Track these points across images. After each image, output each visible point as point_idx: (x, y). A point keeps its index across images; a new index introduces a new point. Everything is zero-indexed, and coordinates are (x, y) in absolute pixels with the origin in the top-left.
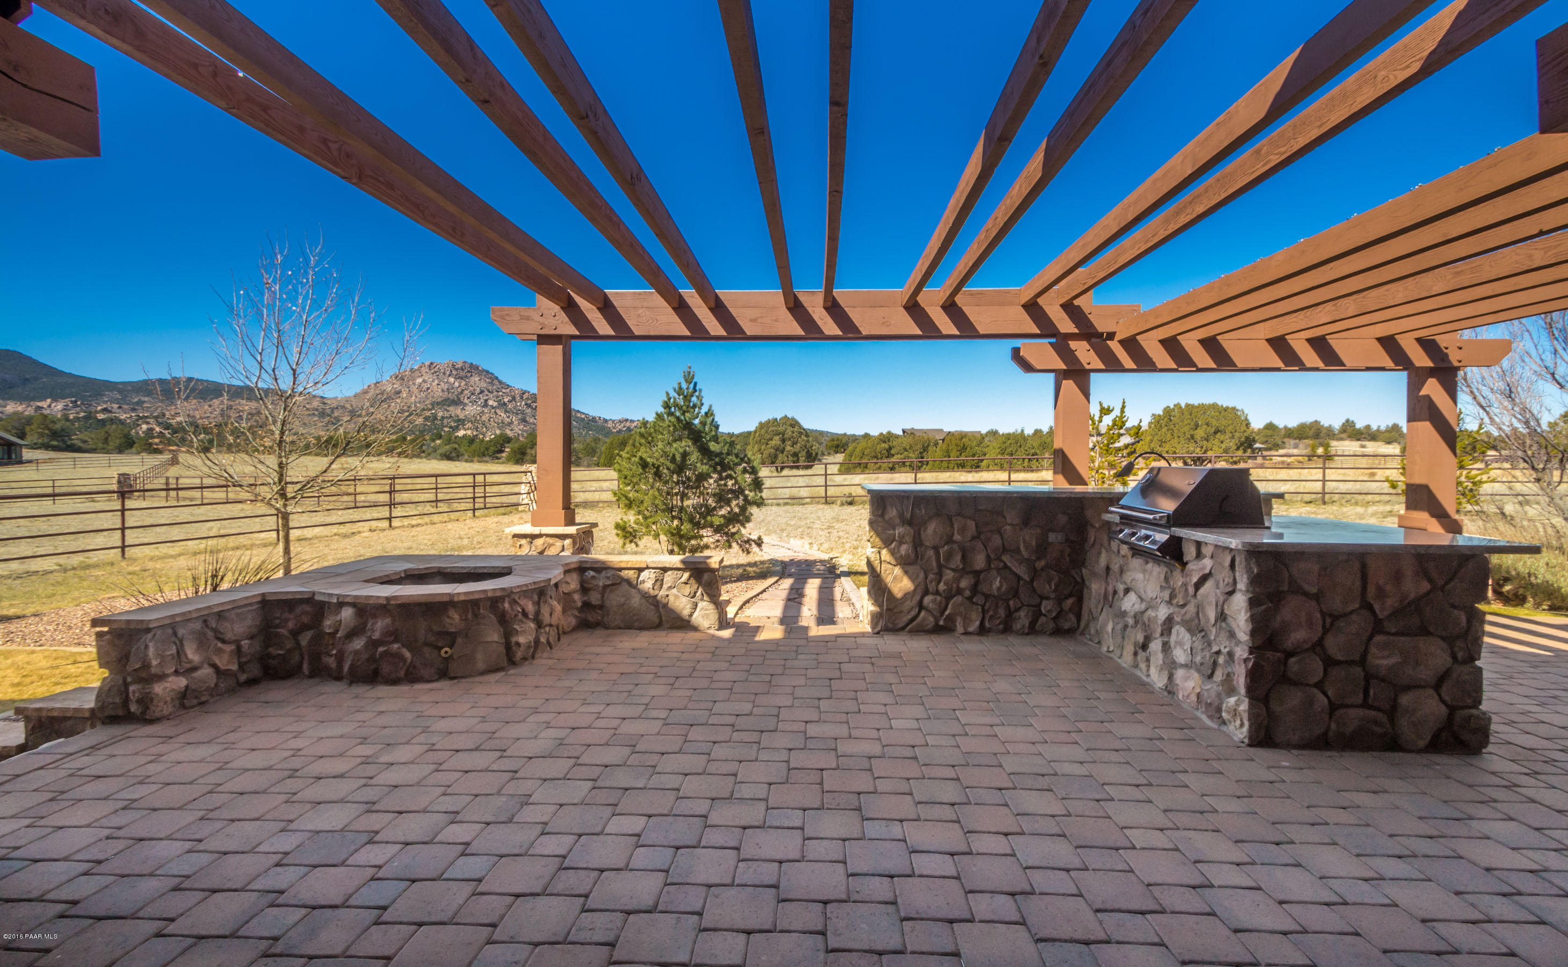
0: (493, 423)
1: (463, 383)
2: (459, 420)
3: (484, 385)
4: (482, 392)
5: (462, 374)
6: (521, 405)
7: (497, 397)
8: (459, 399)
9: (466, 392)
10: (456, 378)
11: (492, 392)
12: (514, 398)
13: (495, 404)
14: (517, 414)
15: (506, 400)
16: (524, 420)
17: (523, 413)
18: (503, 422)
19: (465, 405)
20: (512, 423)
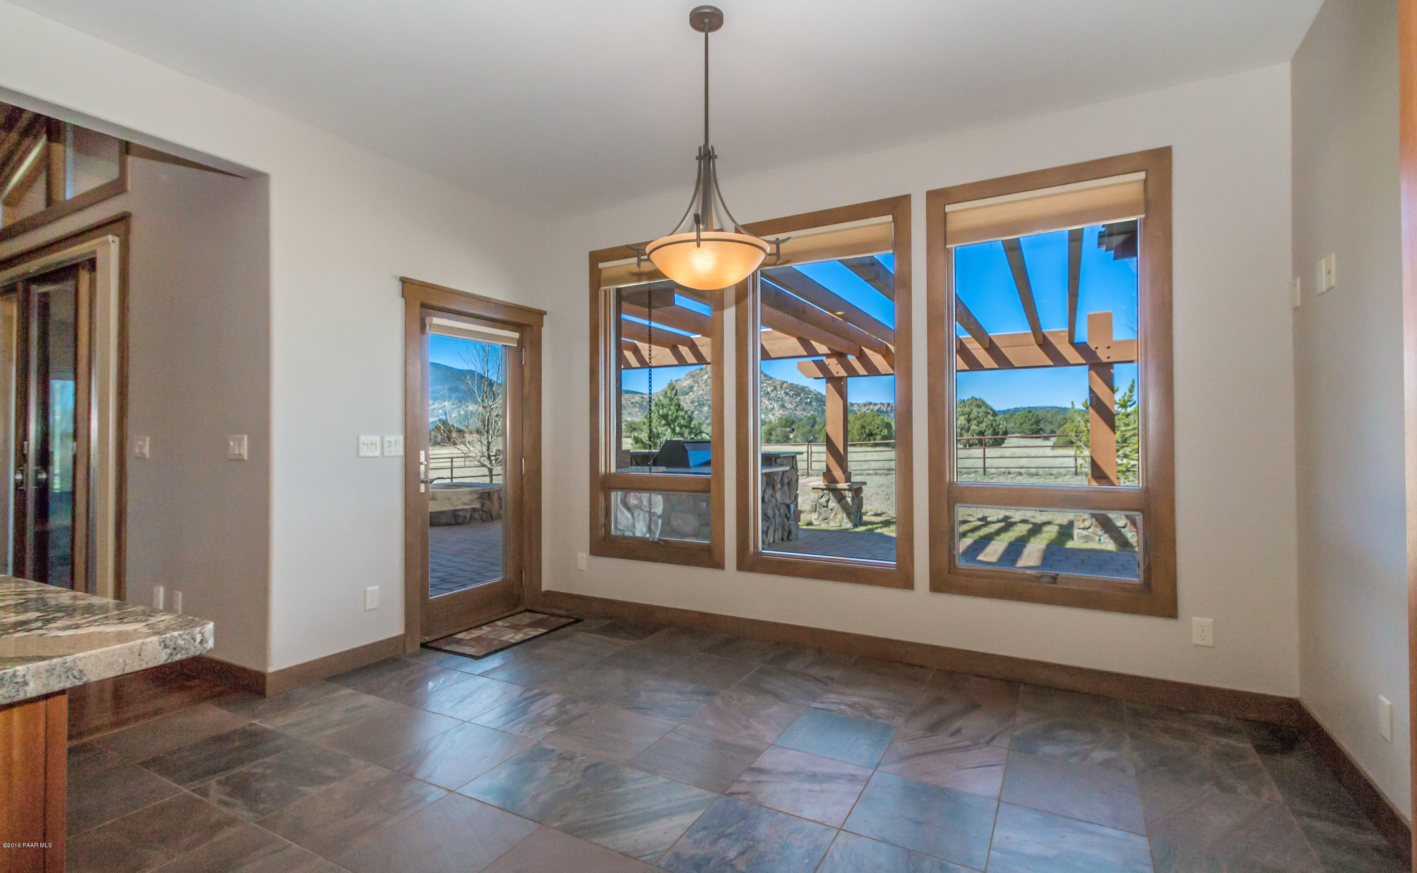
15: (769, 390)
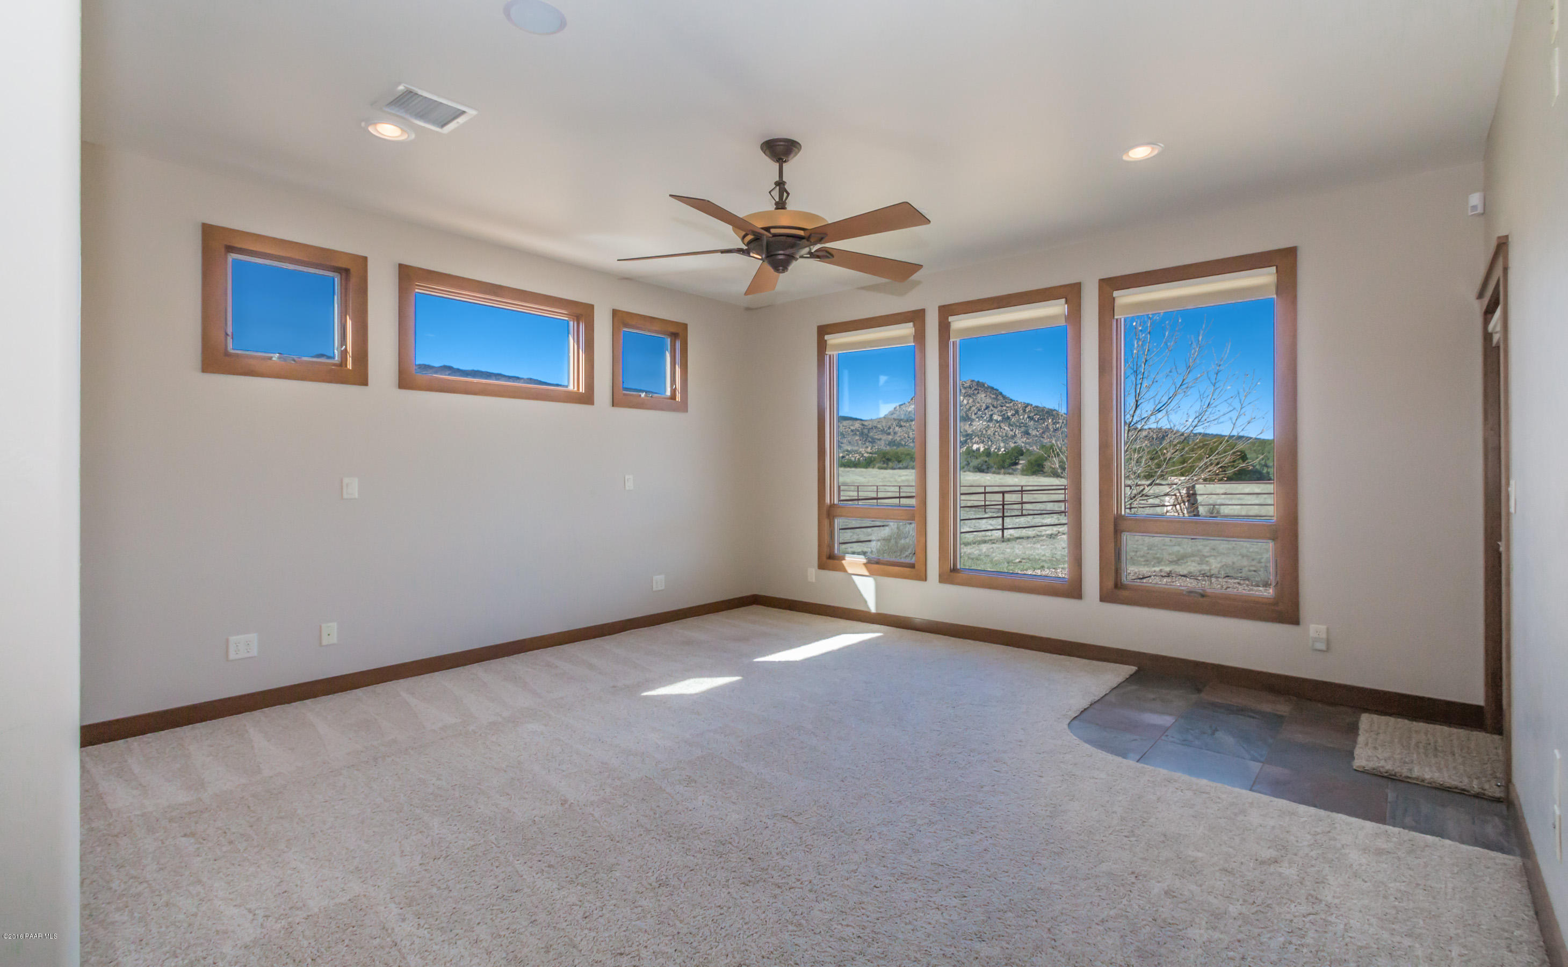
0: (997, 437)
1: (971, 400)
2: (967, 435)
3: (989, 401)
4: (987, 408)
5: (970, 392)
6: (1024, 417)
7: (1002, 411)
8: (967, 415)
9: (974, 408)
10: (965, 397)
11: (996, 408)
12: (1017, 412)
13: (1000, 418)
14: (1020, 427)
16: (1027, 433)
17: (1026, 426)
18: (1006, 436)
19: (972, 420)
20: (1015, 436)
